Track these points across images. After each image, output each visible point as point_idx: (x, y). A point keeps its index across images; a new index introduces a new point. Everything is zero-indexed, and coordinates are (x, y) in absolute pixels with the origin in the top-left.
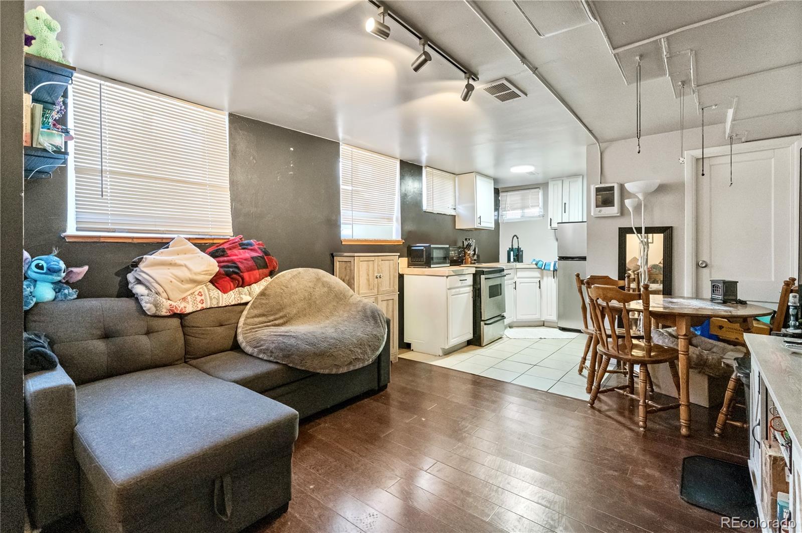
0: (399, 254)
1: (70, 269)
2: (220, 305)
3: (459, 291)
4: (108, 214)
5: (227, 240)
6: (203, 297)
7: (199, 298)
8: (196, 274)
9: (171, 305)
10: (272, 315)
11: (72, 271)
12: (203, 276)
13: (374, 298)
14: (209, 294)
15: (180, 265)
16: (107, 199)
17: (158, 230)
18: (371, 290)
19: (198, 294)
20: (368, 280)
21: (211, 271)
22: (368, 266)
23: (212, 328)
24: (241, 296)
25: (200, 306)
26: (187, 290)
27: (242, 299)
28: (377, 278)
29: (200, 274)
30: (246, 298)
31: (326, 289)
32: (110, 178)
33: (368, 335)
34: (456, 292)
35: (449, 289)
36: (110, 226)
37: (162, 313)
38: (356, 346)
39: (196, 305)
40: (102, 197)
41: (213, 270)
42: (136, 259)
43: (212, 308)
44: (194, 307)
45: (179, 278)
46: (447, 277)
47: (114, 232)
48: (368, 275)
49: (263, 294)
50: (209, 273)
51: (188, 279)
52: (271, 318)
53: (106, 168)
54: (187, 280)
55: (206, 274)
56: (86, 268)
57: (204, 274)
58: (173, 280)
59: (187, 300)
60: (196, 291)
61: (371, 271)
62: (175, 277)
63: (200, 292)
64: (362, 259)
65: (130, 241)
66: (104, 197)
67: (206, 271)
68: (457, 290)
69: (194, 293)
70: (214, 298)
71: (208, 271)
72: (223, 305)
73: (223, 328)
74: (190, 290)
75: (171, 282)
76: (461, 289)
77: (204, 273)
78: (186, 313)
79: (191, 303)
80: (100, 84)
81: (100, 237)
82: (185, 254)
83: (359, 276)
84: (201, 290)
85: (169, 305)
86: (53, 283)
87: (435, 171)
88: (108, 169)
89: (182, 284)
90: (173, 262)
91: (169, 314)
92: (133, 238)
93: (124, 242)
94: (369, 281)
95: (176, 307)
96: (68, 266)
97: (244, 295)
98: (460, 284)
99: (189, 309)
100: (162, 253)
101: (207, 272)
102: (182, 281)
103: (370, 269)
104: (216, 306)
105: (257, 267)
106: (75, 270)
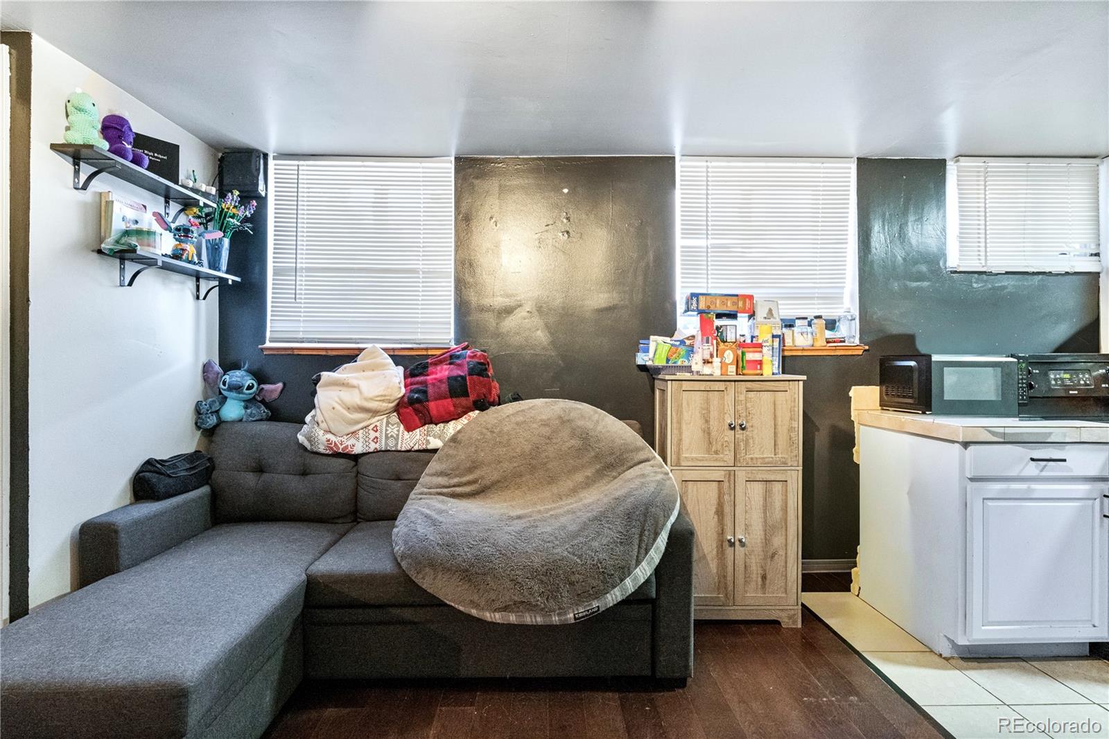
0: (804, 378)
1: (262, 386)
2: (399, 448)
3: (1029, 490)
4: (299, 320)
5: (446, 350)
6: (377, 434)
7: (373, 435)
8: (366, 399)
9: (329, 441)
10: (456, 476)
11: (263, 389)
12: (377, 403)
13: (723, 473)
14: (386, 430)
15: (354, 387)
16: (301, 303)
17: (351, 339)
18: (716, 452)
19: (373, 429)
20: (707, 432)
21: (388, 396)
22: (707, 401)
23: (384, 481)
24: (428, 438)
25: (373, 447)
26: (358, 422)
27: (428, 442)
28: (733, 429)
29: (372, 399)
30: (435, 443)
31: (575, 442)
32: (306, 276)
33: (580, 557)
34: (1002, 490)
35: (972, 480)
36: (301, 335)
37: (320, 450)
38: (534, 574)
39: (367, 444)
40: (295, 300)
41: (391, 395)
42: (314, 377)
43: (389, 451)
44: (365, 446)
45: (344, 404)
46: (966, 445)
47: (303, 342)
48: (707, 421)
49: (454, 439)
50: (387, 400)
51: (356, 407)
52: (456, 480)
53: (302, 265)
54: (354, 408)
55: (383, 401)
56: (280, 385)
57: (380, 401)
58: (338, 407)
59: (357, 436)
60: (371, 424)
61: (714, 414)
62: (340, 402)
63: (376, 426)
64: (686, 385)
65: (323, 353)
66: (297, 300)
67: (382, 396)
68: (1023, 486)
69: (368, 426)
70: (392, 436)
71: (385, 396)
72: (403, 449)
73: (399, 484)
74: (364, 421)
75: (334, 408)
76: (1036, 486)
77: (379, 399)
78: (353, 453)
79: (361, 440)
80: (298, 166)
81: (292, 349)
82: (373, 370)
83: (679, 423)
84: (378, 424)
85: (326, 440)
86: (244, 401)
87: (993, 163)
88: (304, 266)
89: (350, 413)
90: (345, 382)
91: (330, 453)
92: (326, 349)
93: (319, 355)
94: (709, 434)
95: (335, 443)
96: (259, 385)
97: (433, 437)
98: (1032, 470)
99: (358, 449)
100: (345, 368)
101: (383, 398)
102: (349, 408)
103: (712, 408)
104: (393, 449)
105: (451, 394)
106: (266, 387)
